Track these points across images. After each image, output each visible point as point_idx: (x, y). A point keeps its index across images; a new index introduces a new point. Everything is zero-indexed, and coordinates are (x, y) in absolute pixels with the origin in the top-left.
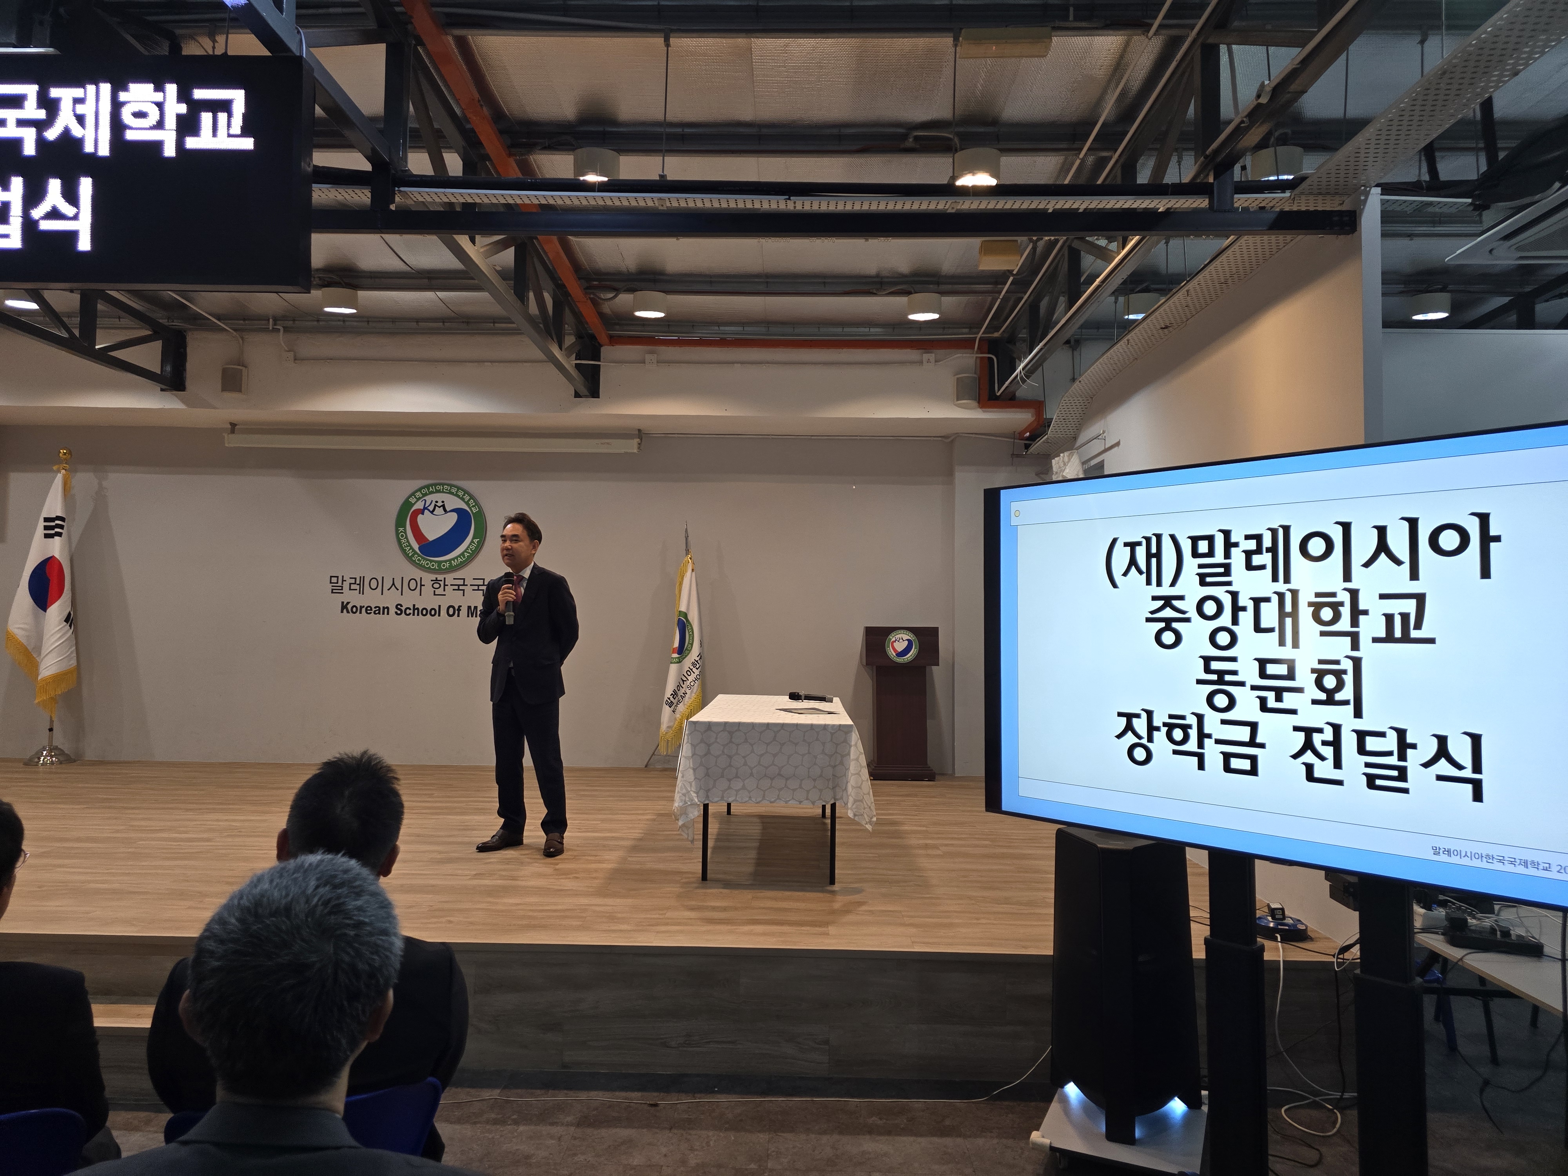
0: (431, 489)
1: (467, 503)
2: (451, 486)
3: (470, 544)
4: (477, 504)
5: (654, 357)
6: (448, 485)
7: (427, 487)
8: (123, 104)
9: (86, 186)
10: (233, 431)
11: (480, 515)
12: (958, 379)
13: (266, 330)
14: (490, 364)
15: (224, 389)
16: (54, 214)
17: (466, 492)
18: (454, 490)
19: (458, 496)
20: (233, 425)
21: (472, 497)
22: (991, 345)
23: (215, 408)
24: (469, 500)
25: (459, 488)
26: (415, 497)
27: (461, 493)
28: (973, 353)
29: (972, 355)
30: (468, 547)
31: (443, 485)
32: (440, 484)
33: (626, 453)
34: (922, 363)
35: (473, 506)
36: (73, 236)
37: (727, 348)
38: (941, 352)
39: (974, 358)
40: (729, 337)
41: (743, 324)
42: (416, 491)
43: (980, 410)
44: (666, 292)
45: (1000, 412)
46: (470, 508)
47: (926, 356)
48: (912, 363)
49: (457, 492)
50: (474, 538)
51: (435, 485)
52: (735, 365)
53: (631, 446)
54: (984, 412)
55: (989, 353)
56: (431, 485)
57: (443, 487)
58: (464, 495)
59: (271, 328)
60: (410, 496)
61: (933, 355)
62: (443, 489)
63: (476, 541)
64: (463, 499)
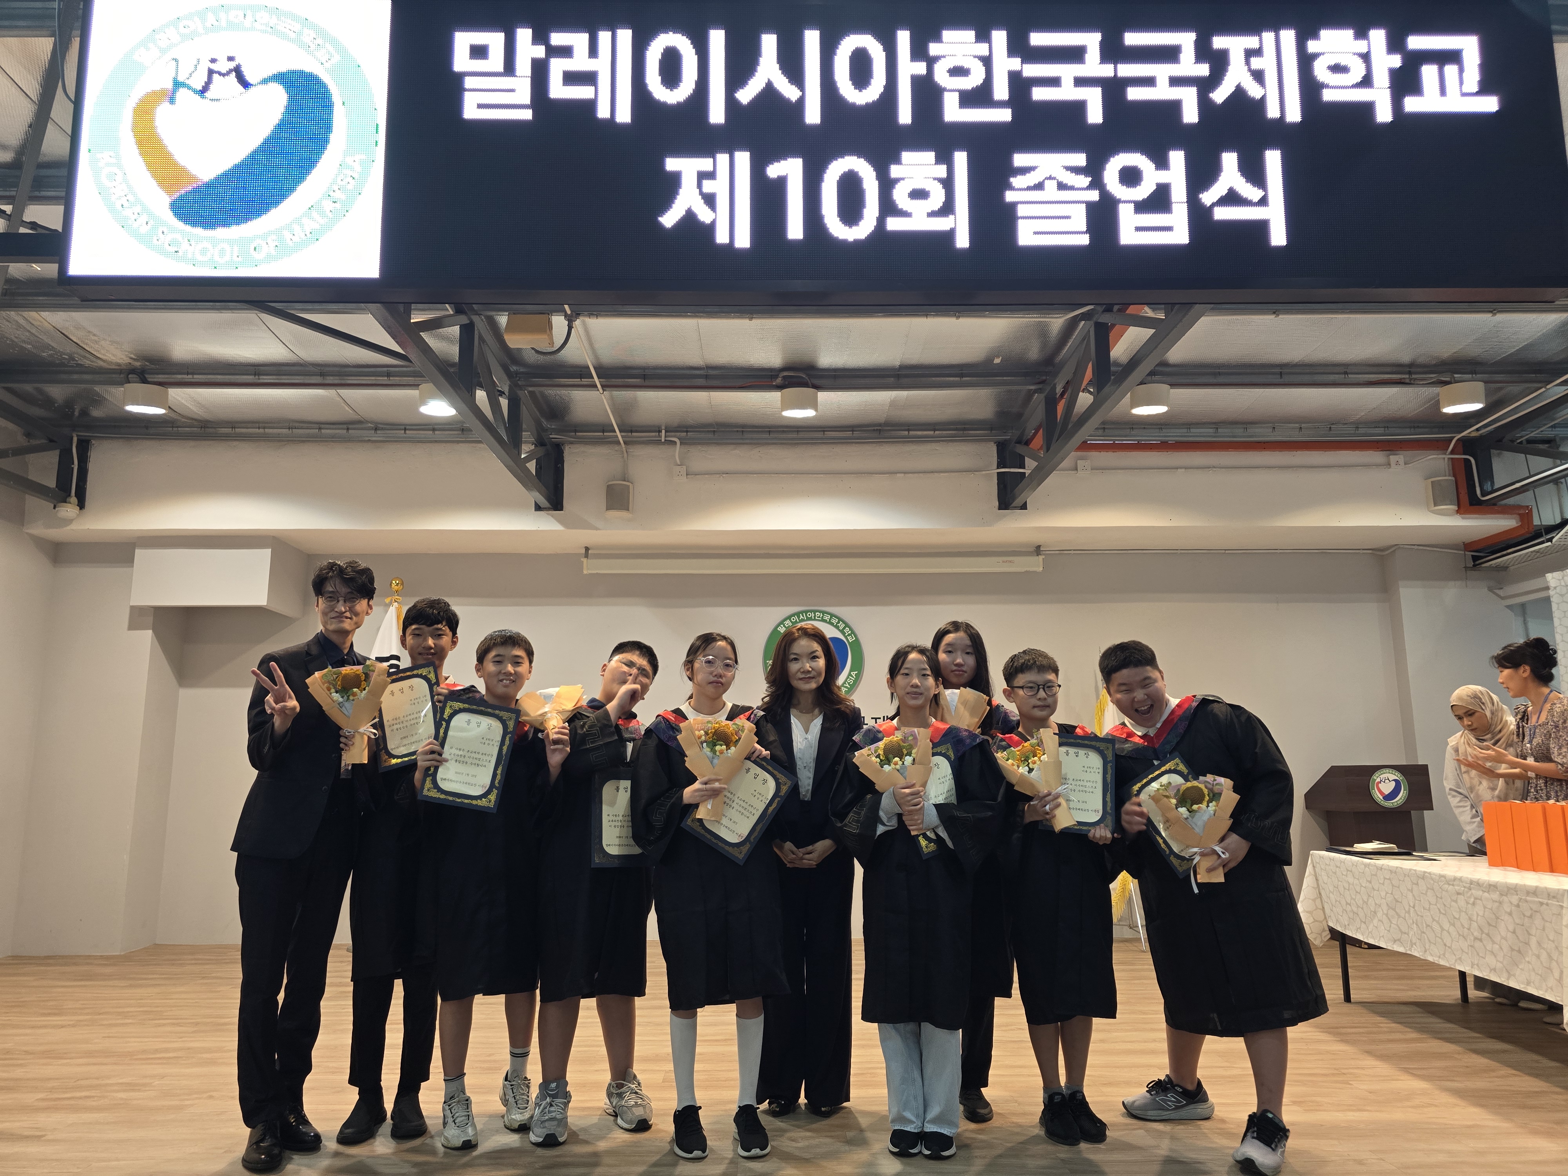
0: (801, 617)
1: (842, 632)
2: (824, 612)
3: (848, 677)
4: (853, 632)
5: (1087, 464)
6: (820, 612)
7: (797, 614)
8: (1315, 56)
9: (1273, 160)
10: (586, 555)
11: (857, 645)
12: (1432, 482)
13: (658, 442)
14: (903, 475)
15: (609, 508)
16: (1232, 198)
17: (840, 619)
18: (827, 617)
19: (832, 624)
20: (587, 549)
21: (847, 625)
22: (1467, 445)
23: (597, 529)
24: (844, 628)
25: (832, 615)
26: (784, 626)
27: (834, 621)
28: (1445, 454)
29: (1444, 456)
30: (846, 680)
31: (815, 612)
32: (811, 611)
33: (1027, 572)
34: (1389, 464)
35: (849, 635)
36: (1262, 227)
37: (1165, 453)
38: (1409, 453)
39: (1446, 459)
40: (1171, 440)
41: (1189, 425)
42: (785, 620)
43: (1458, 516)
44: (1173, 385)
45: (1480, 518)
46: (846, 637)
47: (1393, 458)
48: (1378, 465)
49: (830, 620)
50: (851, 670)
51: (806, 612)
52: (1179, 470)
53: (1036, 564)
54: (1463, 518)
55: (1464, 454)
56: (802, 612)
57: (815, 614)
58: (838, 622)
59: (663, 440)
60: (779, 625)
61: (1402, 457)
62: (815, 617)
63: (854, 673)
64: (837, 627)
